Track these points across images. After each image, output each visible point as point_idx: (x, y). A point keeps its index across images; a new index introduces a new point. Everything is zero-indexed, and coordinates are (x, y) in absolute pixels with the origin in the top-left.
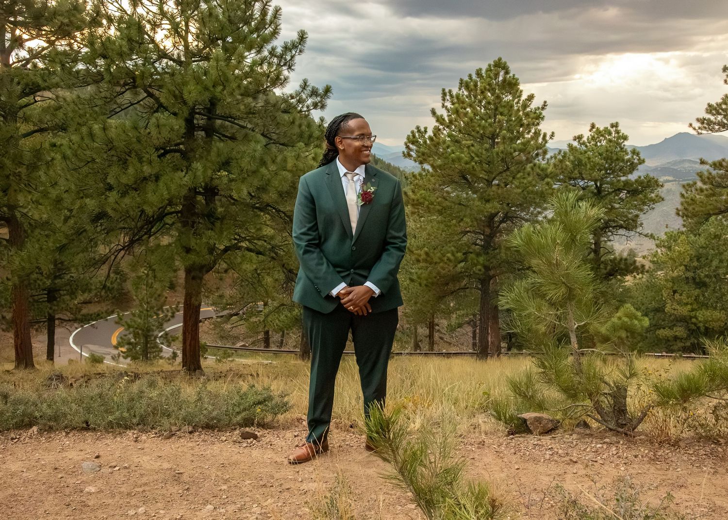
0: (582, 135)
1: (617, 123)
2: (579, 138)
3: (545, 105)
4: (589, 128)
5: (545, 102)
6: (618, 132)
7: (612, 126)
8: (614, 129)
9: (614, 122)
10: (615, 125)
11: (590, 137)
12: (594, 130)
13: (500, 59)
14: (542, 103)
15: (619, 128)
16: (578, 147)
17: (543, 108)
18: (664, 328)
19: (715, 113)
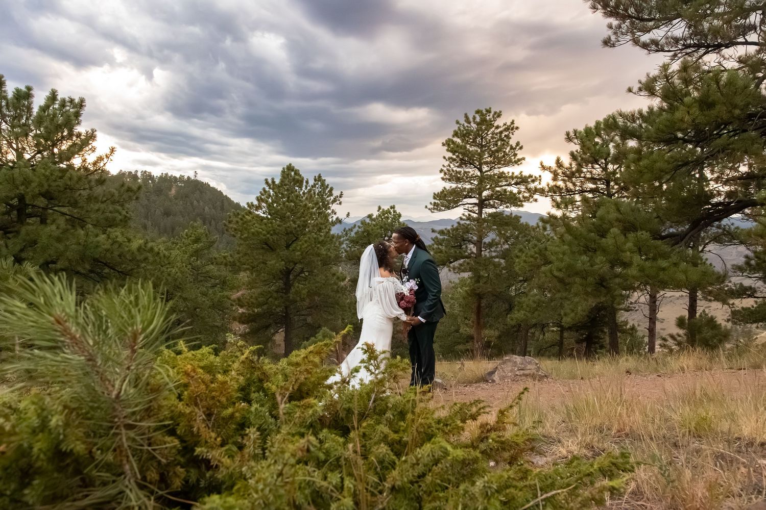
0: (372, 214)
1: (394, 206)
2: (370, 217)
3: (341, 195)
4: (377, 209)
5: (342, 192)
6: (395, 212)
7: (391, 208)
8: (392, 210)
9: (392, 205)
10: (393, 208)
11: (378, 215)
12: (381, 211)
13: (291, 165)
14: (340, 193)
15: (395, 209)
16: (370, 222)
17: (340, 197)
18: (460, 344)
19: (438, 199)
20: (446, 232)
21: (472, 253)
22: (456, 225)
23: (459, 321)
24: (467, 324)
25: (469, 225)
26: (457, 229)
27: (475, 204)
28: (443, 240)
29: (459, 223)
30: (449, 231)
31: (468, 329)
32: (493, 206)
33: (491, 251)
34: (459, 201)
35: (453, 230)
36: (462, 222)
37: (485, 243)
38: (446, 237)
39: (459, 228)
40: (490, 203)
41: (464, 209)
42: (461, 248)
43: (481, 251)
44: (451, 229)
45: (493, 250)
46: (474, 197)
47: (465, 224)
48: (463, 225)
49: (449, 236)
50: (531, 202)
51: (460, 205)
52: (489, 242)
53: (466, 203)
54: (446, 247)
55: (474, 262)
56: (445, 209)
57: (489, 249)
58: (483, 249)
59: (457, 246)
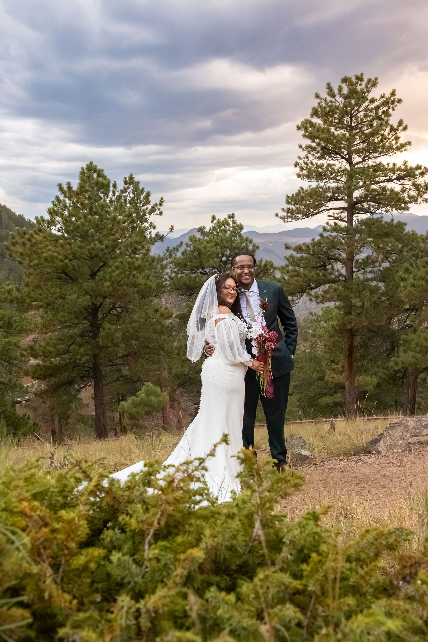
0: (204, 227)
1: (233, 214)
2: (201, 230)
3: (162, 202)
4: (211, 219)
5: (162, 198)
6: (234, 222)
7: (230, 217)
8: (231, 219)
9: (231, 213)
10: (231, 217)
11: (212, 228)
12: (215, 221)
13: (91, 163)
14: (159, 200)
15: (235, 219)
16: (201, 238)
17: (161, 204)
18: (326, 396)
19: (293, 203)
20: (304, 248)
21: (341, 275)
22: (317, 238)
23: (324, 365)
24: (334, 370)
25: (335, 237)
26: (319, 243)
27: (344, 208)
28: (302, 259)
29: (321, 235)
30: (308, 247)
31: (336, 376)
32: (367, 211)
33: (366, 272)
34: (322, 205)
35: (314, 244)
36: (326, 234)
37: (357, 261)
38: (305, 255)
39: (322, 241)
40: (363, 206)
41: (329, 216)
42: (325, 269)
43: (353, 272)
44: (311, 244)
45: (368, 269)
46: (342, 199)
47: (331, 236)
48: (327, 238)
49: (309, 254)
50: (420, 203)
51: (322, 211)
52: (363, 260)
53: (331, 207)
54: (305, 268)
55: (344, 287)
56: (302, 217)
57: (363, 269)
58: (355, 270)
59: (320, 267)
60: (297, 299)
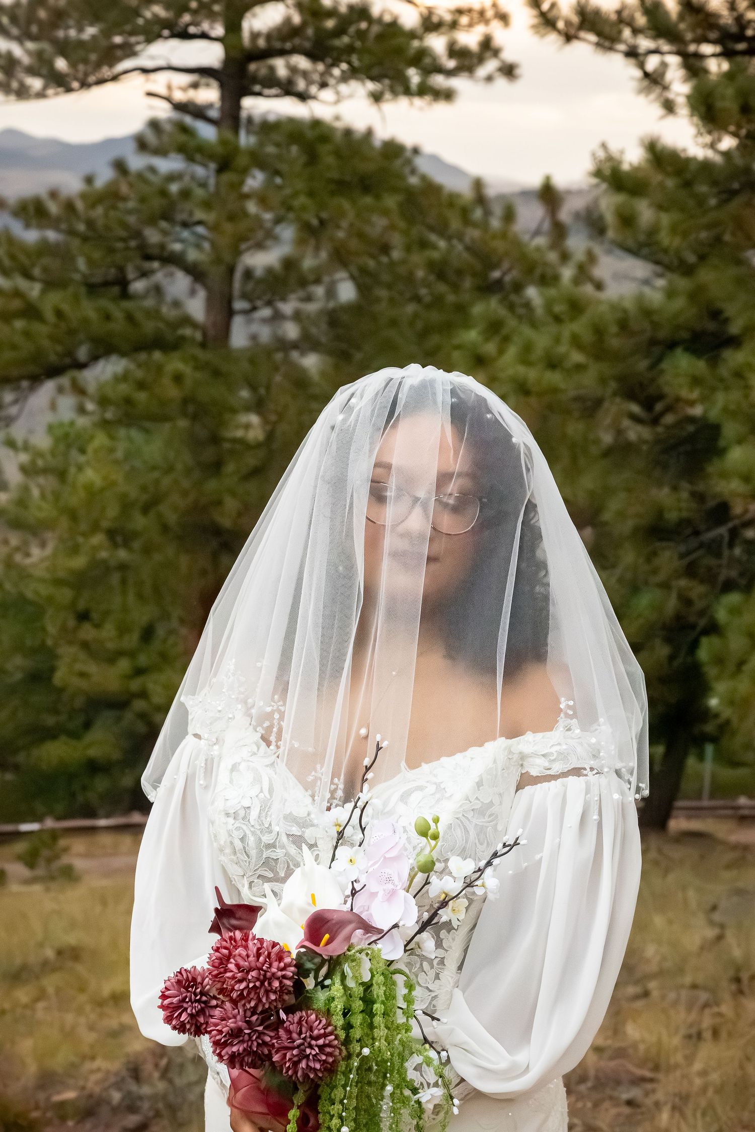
19: (15, 31)
20: (53, 208)
21: (187, 320)
22: (105, 176)
23: (52, 629)
24: (85, 645)
25: (172, 177)
26: (111, 196)
27: (205, 72)
28: (44, 248)
29: (120, 166)
30: (69, 206)
31: (92, 668)
32: (288, 89)
33: (278, 317)
34: (129, 51)
35: (94, 198)
36: (137, 162)
37: (248, 274)
38: (52, 235)
39: (124, 189)
40: (272, 69)
41: (150, 94)
42: (125, 294)
43: (230, 313)
44: (83, 196)
45: (287, 308)
46: (204, 36)
47: (152, 170)
48: (140, 176)
49: (72, 232)
50: (489, 79)
51: (126, 72)
52: (269, 271)
53: (161, 63)
54: (50, 284)
55: (199, 366)
56: (45, 87)
57: (269, 303)
58: (239, 305)
59: (106, 284)
60: (16, 402)
